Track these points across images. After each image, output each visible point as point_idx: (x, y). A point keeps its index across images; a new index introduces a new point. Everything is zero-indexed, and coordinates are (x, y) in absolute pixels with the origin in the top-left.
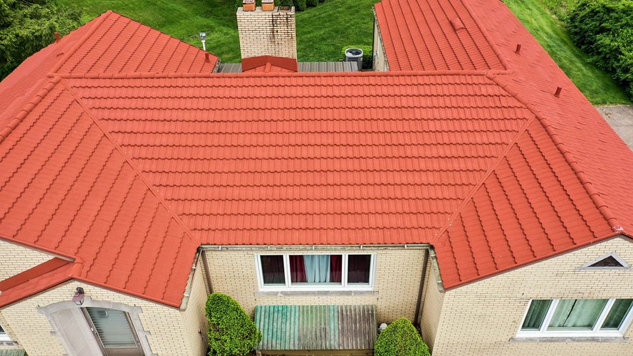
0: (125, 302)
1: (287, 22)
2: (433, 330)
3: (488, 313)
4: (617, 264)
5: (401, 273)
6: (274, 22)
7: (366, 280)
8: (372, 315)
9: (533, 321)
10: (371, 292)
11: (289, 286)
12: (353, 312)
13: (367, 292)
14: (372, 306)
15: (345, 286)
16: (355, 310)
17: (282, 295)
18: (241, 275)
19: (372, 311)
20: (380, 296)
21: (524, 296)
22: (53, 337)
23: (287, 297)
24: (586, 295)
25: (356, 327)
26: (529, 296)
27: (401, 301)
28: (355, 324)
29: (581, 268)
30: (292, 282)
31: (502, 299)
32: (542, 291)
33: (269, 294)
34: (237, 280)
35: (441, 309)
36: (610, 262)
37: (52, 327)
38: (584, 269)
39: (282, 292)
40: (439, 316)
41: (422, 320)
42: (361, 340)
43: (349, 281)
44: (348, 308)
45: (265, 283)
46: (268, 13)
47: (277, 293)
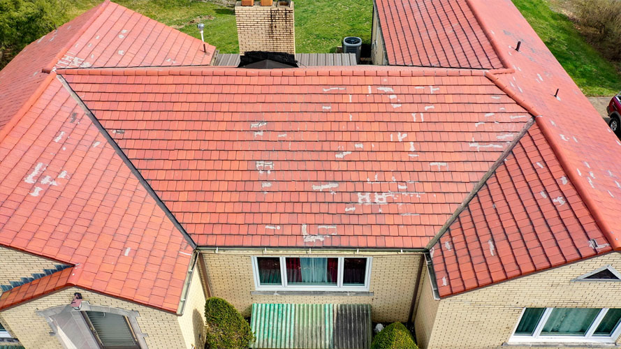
0: (123, 307)
1: (286, 17)
2: (427, 333)
3: (482, 320)
4: (613, 276)
5: (396, 275)
6: (272, 17)
7: (362, 281)
8: (367, 315)
9: (527, 326)
10: (366, 293)
11: (285, 286)
12: (348, 312)
13: (363, 293)
14: (367, 306)
15: (340, 286)
16: (350, 309)
17: (278, 295)
18: (238, 275)
19: (367, 311)
20: (375, 296)
21: (519, 304)
22: (53, 337)
23: (283, 296)
24: (580, 305)
25: (350, 327)
26: (523, 305)
27: (395, 301)
28: (350, 324)
29: (576, 280)
30: (288, 281)
31: (497, 308)
32: (536, 300)
33: (265, 293)
34: (234, 280)
35: (435, 315)
36: (606, 275)
37: (52, 328)
38: (580, 280)
39: (278, 292)
40: (433, 321)
41: (416, 321)
42: (355, 340)
43: (344, 282)
44: (343, 307)
45: (261, 282)
46: (266, 8)
47: (274, 292)
